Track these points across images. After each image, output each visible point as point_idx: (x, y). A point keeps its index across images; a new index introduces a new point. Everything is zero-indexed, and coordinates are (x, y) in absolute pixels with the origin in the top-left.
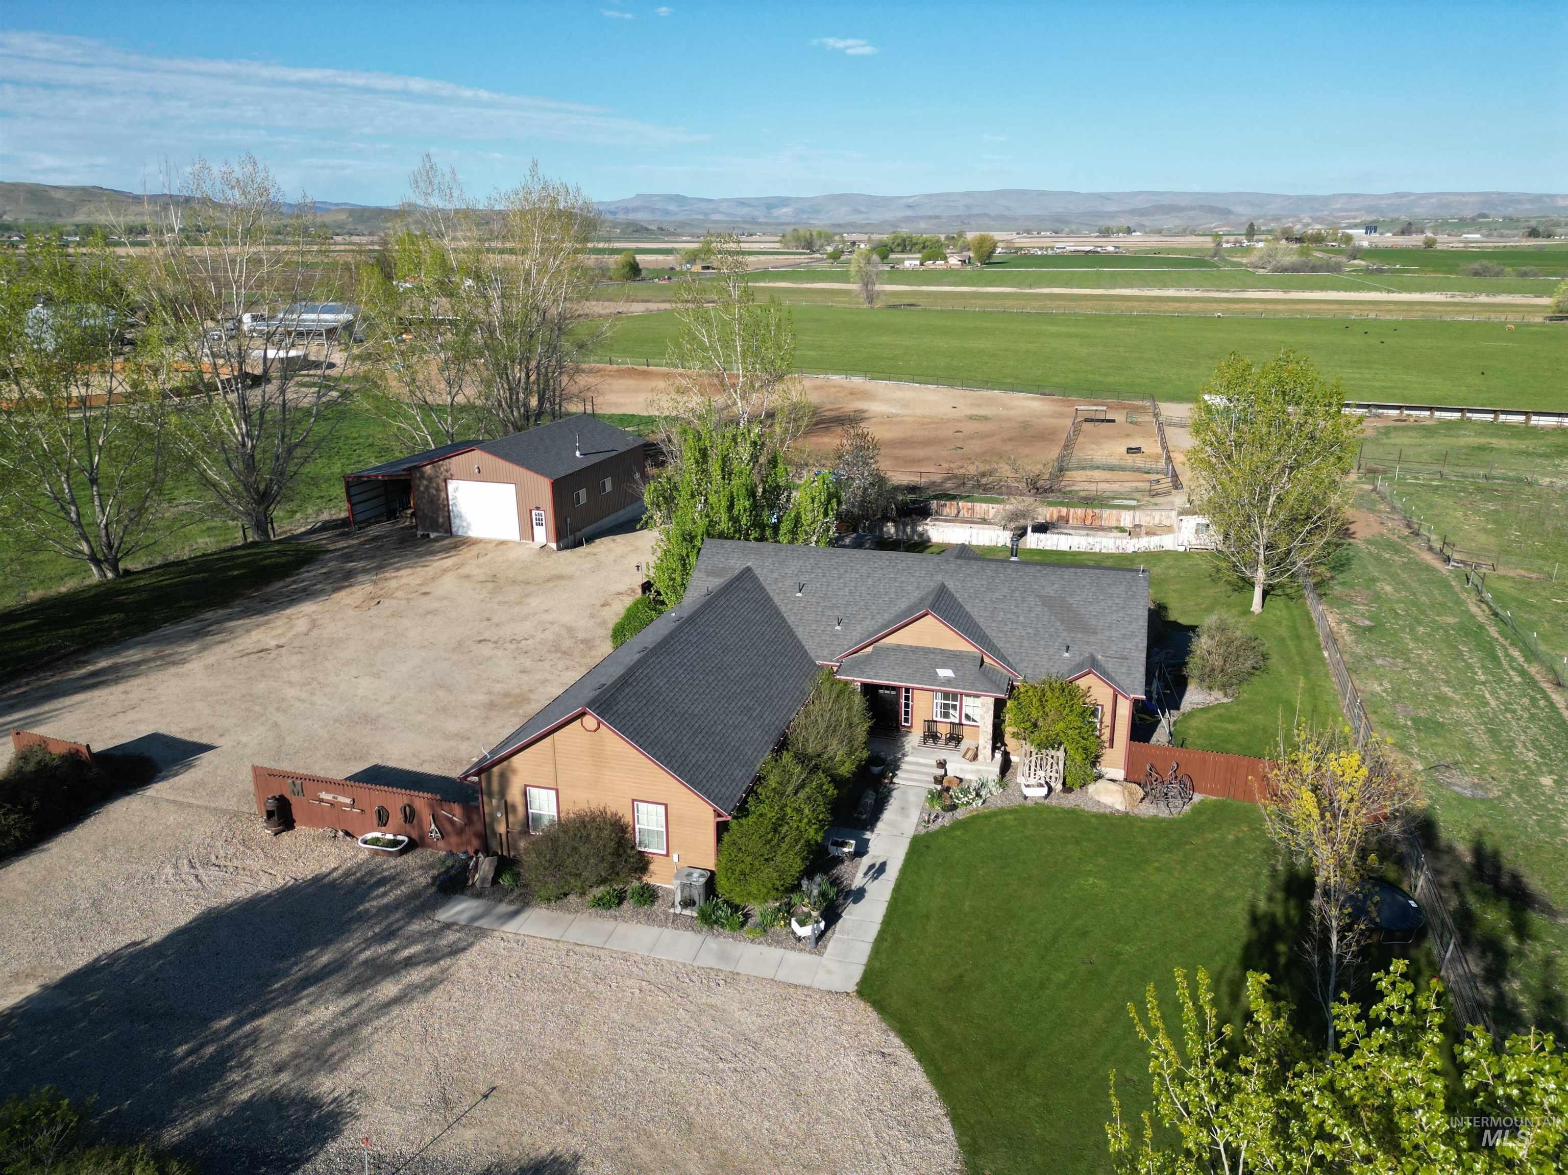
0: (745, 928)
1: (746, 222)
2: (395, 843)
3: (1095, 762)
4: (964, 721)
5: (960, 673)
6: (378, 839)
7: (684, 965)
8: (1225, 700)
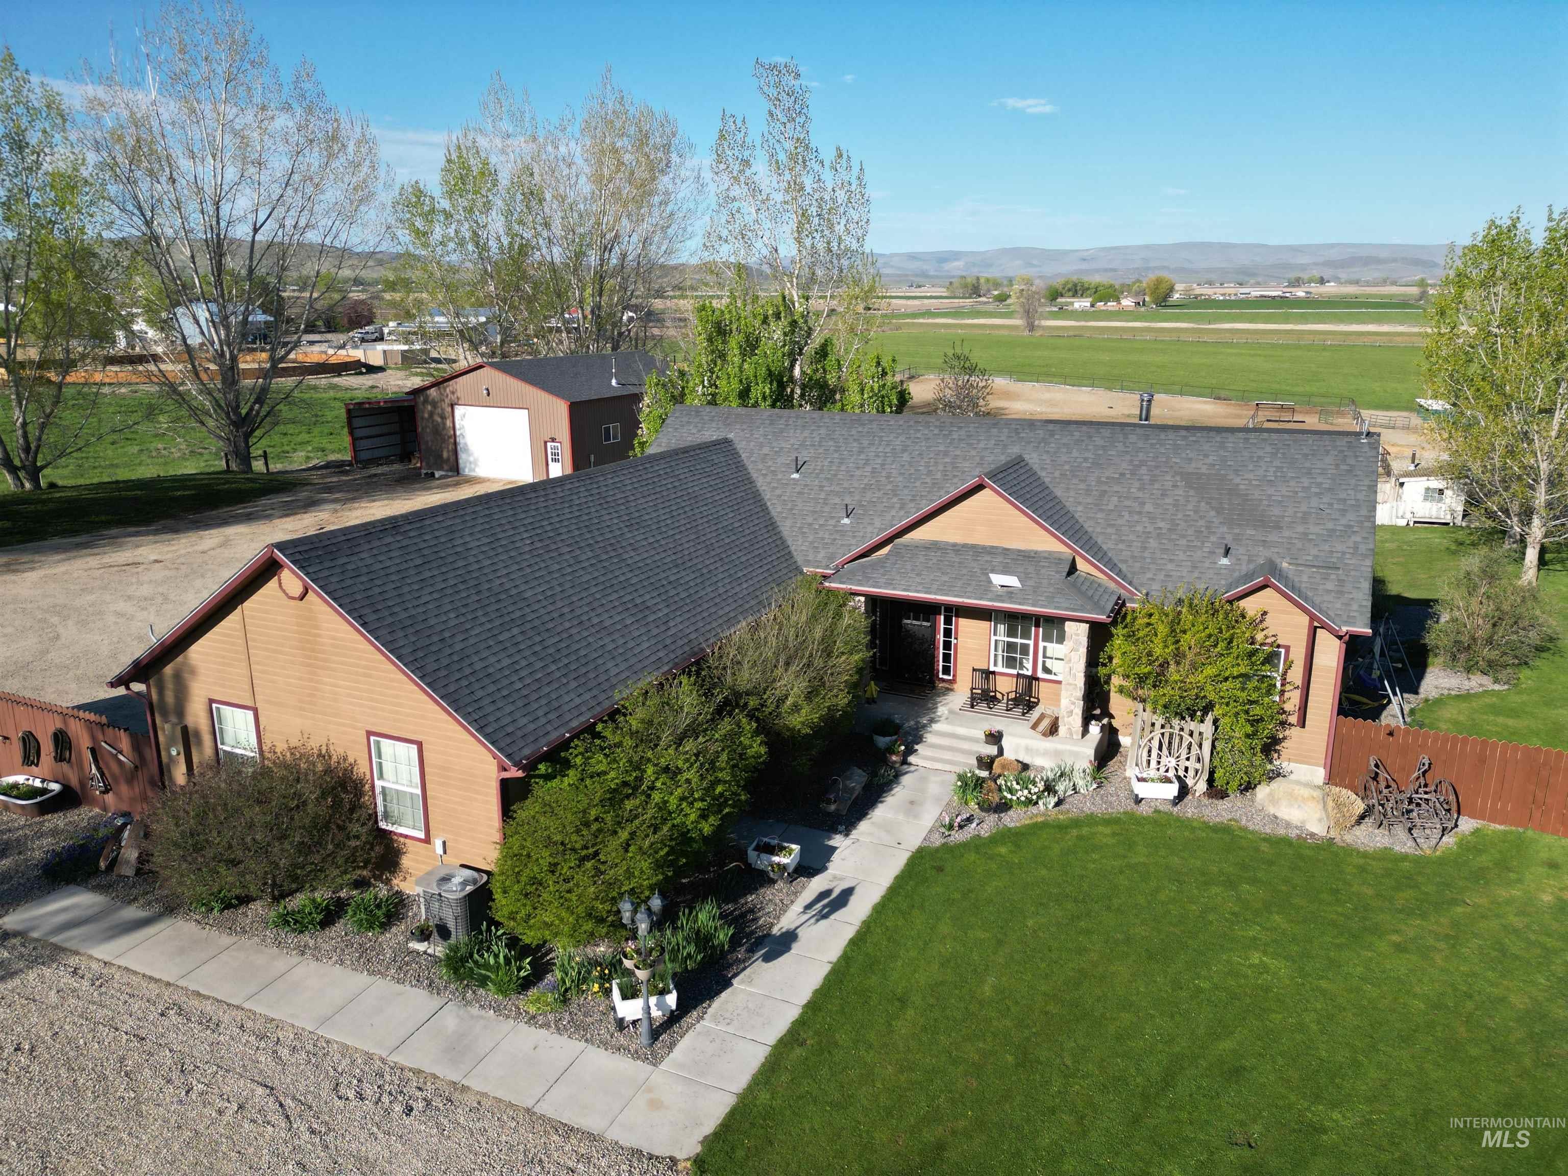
0: (533, 992)
1: (917, 275)
2: (33, 793)
3: (1271, 747)
4: (1040, 674)
5: (1031, 583)
6: (15, 786)
7: (369, 1057)
8: (1497, 687)
